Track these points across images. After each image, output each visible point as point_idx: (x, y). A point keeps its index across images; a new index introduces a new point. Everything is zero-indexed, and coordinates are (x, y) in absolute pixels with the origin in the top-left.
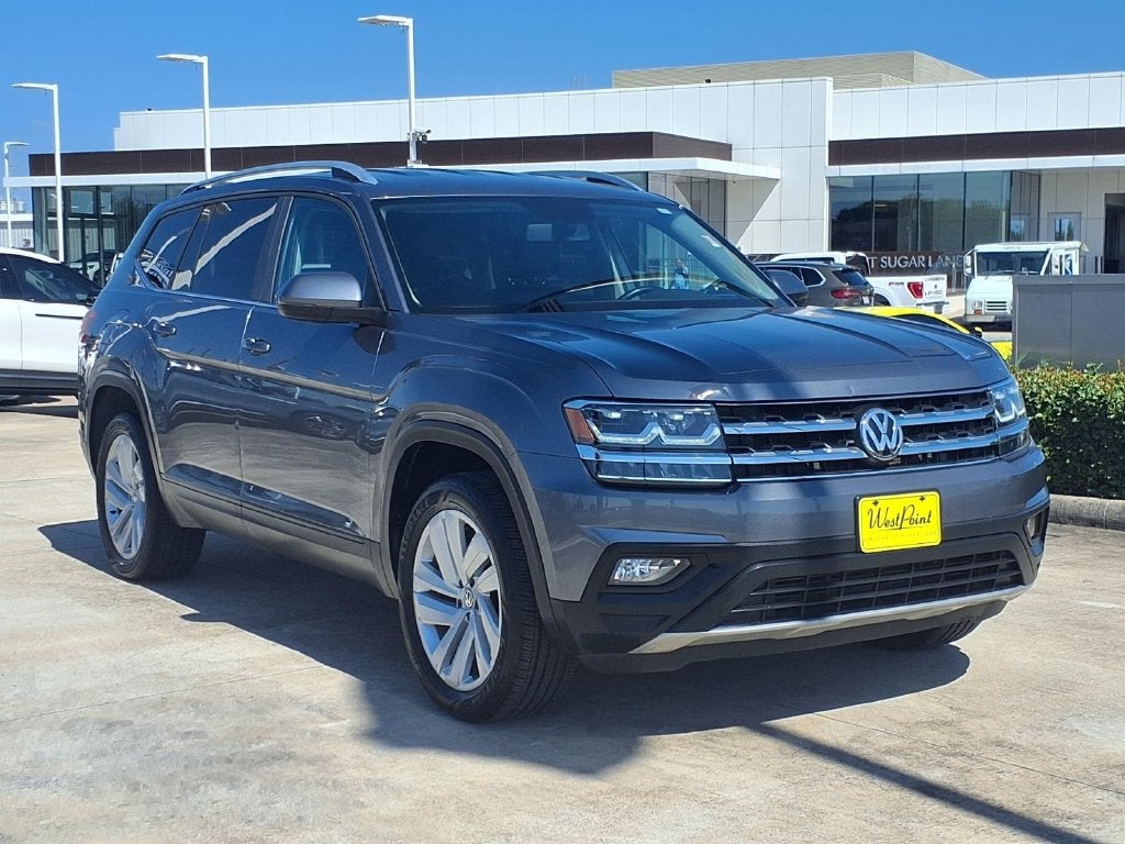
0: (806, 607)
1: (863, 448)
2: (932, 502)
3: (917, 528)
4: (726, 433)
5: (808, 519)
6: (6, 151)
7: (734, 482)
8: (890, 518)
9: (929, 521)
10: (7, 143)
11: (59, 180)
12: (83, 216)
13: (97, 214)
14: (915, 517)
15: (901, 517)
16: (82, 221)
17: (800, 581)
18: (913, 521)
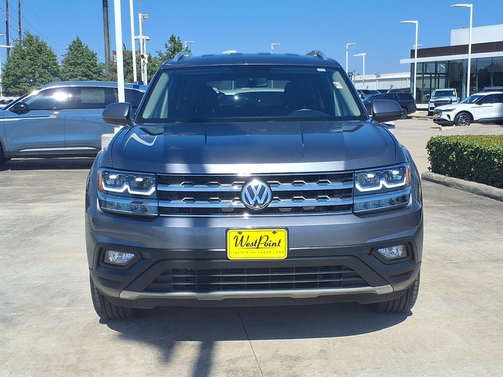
0: (198, 285)
1: (242, 202)
2: (282, 235)
3: (268, 249)
4: (158, 189)
5: (194, 239)
6: (347, 48)
7: (159, 216)
8: (250, 241)
9: (278, 245)
10: (348, 44)
11: (416, 60)
12: (431, 74)
13: (436, 73)
14: (268, 242)
15: (258, 241)
16: (431, 76)
17: (192, 272)
18: (266, 244)
